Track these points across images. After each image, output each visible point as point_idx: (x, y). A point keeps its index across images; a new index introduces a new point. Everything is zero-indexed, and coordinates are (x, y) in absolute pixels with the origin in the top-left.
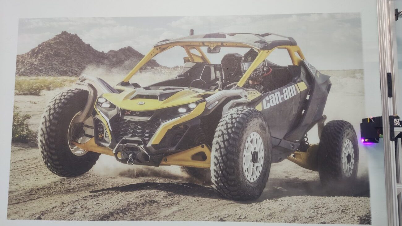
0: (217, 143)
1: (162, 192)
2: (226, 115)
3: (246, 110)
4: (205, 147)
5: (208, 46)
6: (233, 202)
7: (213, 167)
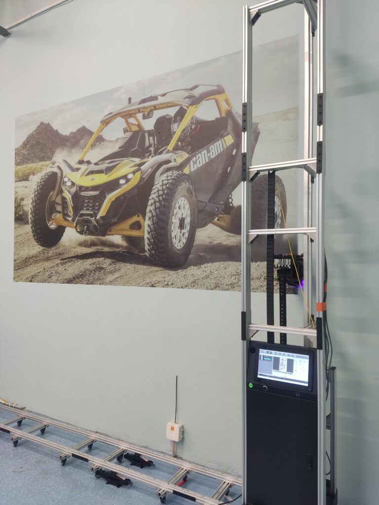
0: (151, 211)
1: (107, 260)
2: (158, 182)
3: (175, 175)
4: (141, 216)
5: (143, 112)
6: (162, 269)
7: (146, 236)
